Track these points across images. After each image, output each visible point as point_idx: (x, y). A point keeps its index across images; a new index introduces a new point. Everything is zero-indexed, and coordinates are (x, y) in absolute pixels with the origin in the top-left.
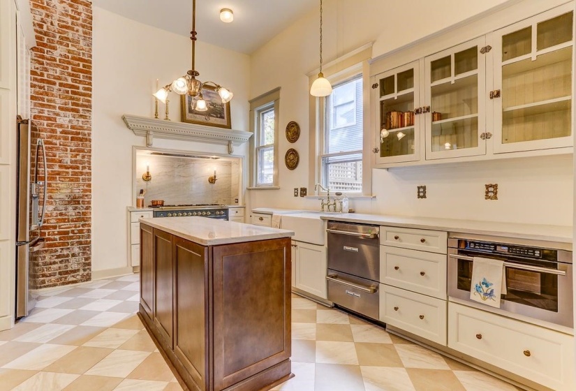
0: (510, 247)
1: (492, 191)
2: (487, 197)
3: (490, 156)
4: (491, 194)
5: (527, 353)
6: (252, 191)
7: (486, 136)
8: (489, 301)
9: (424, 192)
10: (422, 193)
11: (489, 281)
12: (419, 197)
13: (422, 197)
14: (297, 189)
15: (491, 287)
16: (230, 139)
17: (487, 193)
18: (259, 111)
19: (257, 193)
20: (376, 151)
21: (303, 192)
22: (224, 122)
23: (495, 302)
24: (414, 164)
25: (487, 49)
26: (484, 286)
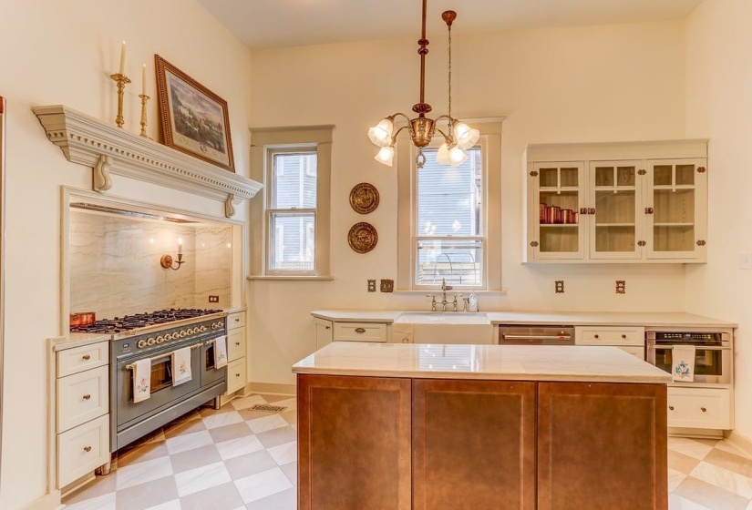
0: (692, 334)
1: (620, 287)
2: (618, 292)
3: (644, 261)
4: (621, 289)
5: (704, 410)
6: (257, 283)
7: (642, 243)
8: (686, 379)
9: (562, 287)
10: (559, 287)
11: (685, 363)
12: (557, 291)
13: (560, 292)
14: (374, 281)
15: (687, 367)
16: (231, 191)
17: (618, 288)
18: (270, 151)
19: (272, 285)
20: (534, 244)
21: (387, 286)
22: (224, 159)
23: (690, 377)
24: (578, 262)
25: (642, 172)
26: (682, 367)
